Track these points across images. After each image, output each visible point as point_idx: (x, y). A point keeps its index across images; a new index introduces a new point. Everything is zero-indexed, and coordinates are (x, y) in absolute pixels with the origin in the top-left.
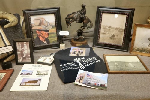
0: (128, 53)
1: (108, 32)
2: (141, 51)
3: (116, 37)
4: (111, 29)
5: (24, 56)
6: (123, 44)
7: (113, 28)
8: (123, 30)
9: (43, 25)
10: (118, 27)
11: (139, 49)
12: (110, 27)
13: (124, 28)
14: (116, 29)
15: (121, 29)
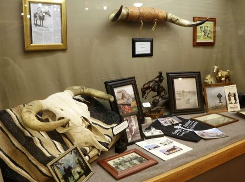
0: (205, 113)
1: (182, 98)
2: (215, 109)
3: (191, 101)
4: (185, 94)
5: (133, 133)
6: (199, 106)
7: (186, 92)
8: (195, 92)
9: (126, 98)
10: (191, 90)
11: (212, 107)
12: (183, 91)
13: (196, 90)
14: (190, 92)
15: (194, 92)
